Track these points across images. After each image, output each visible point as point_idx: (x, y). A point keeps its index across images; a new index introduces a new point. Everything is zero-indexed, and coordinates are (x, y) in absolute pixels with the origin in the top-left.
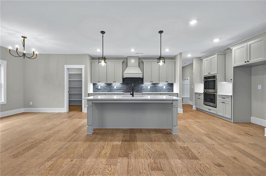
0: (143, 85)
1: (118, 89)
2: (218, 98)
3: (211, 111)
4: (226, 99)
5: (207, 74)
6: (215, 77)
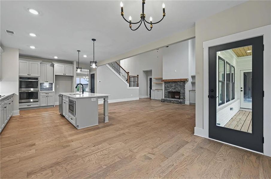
2: (41, 94)
3: (32, 106)
4: (50, 94)
5: (25, 75)
6: (37, 79)
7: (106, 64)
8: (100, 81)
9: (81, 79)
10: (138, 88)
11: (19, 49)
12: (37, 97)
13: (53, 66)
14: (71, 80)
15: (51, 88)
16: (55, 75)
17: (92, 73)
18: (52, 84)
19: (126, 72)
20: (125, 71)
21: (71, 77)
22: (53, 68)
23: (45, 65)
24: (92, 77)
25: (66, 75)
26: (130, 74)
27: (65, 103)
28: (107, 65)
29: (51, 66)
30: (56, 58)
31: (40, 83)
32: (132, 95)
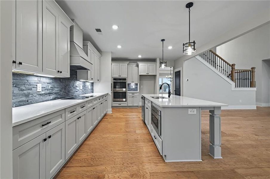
1: (46, 92)
2: (129, 94)
3: (122, 105)
4: (135, 94)
5: (117, 76)
6: (125, 79)
7: (196, 56)
8: (188, 80)
9: (163, 79)
10: (254, 89)
11: (111, 52)
12: (125, 97)
13: (138, 66)
14: (154, 80)
15: (136, 89)
16: (140, 75)
17: (177, 70)
18: (137, 84)
19: (230, 65)
20: (228, 64)
21: (153, 76)
22: (138, 68)
23: (131, 65)
24: (178, 75)
25: (150, 74)
26: (236, 67)
27: (147, 108)
28: (198, 58)
29: (136, 66)
30: (140, 57)
31: (128, 84)
32: (240, 101)
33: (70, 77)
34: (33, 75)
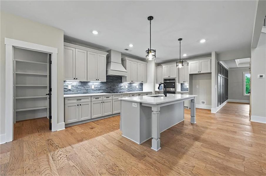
0: (122, 84)
1: (97, 89)
5: (167, 77)
6: (174, 79)
16: (190, 74)
30: (185, 55)
33: (106, 81)
34: (90, 82)
